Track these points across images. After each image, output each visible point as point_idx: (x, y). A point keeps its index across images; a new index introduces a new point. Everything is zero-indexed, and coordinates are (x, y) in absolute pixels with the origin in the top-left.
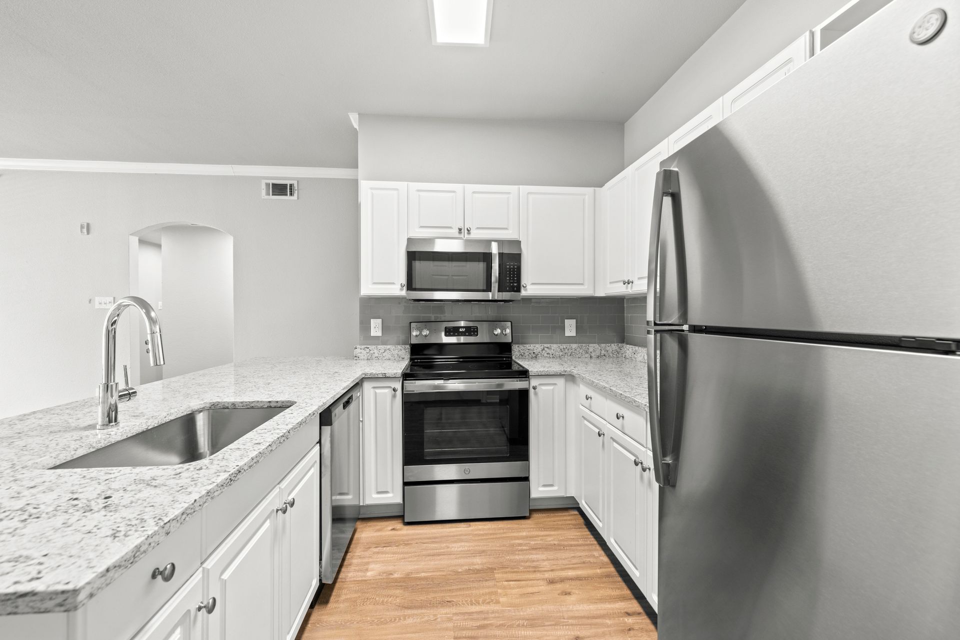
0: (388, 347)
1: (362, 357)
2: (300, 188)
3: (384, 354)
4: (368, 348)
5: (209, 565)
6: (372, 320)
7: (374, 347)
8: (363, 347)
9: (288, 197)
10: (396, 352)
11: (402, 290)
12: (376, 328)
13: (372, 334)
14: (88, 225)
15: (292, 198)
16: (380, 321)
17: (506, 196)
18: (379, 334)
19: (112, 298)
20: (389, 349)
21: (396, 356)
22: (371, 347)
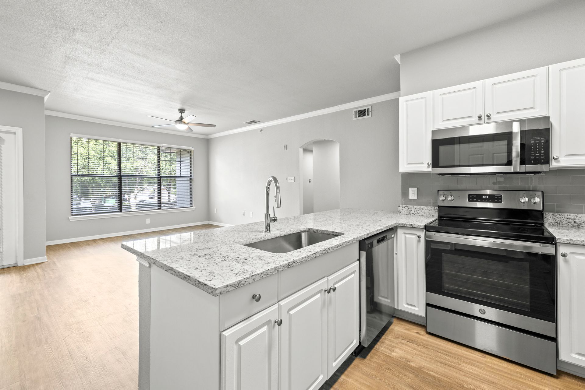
0: (422, 207)
1: (403, 213)
2: (373, 109)
3: (419, 212)
4: (407, 207)
5: (282, 303)
6: (410, 188)
7: (411, 206)
8: (404, 206)
9: (366, 117)
10: (428, 211)
11: (428, 167)
12: (413, 193)
13: (410, 198)
14: (286, 145)
15: (368, 116)
16: (415, 189)
17: (532, 79)
18: (415, 197)
19: (294, 177)
20: (422, 208)
21: (428, 214)
22: (410, 206)
